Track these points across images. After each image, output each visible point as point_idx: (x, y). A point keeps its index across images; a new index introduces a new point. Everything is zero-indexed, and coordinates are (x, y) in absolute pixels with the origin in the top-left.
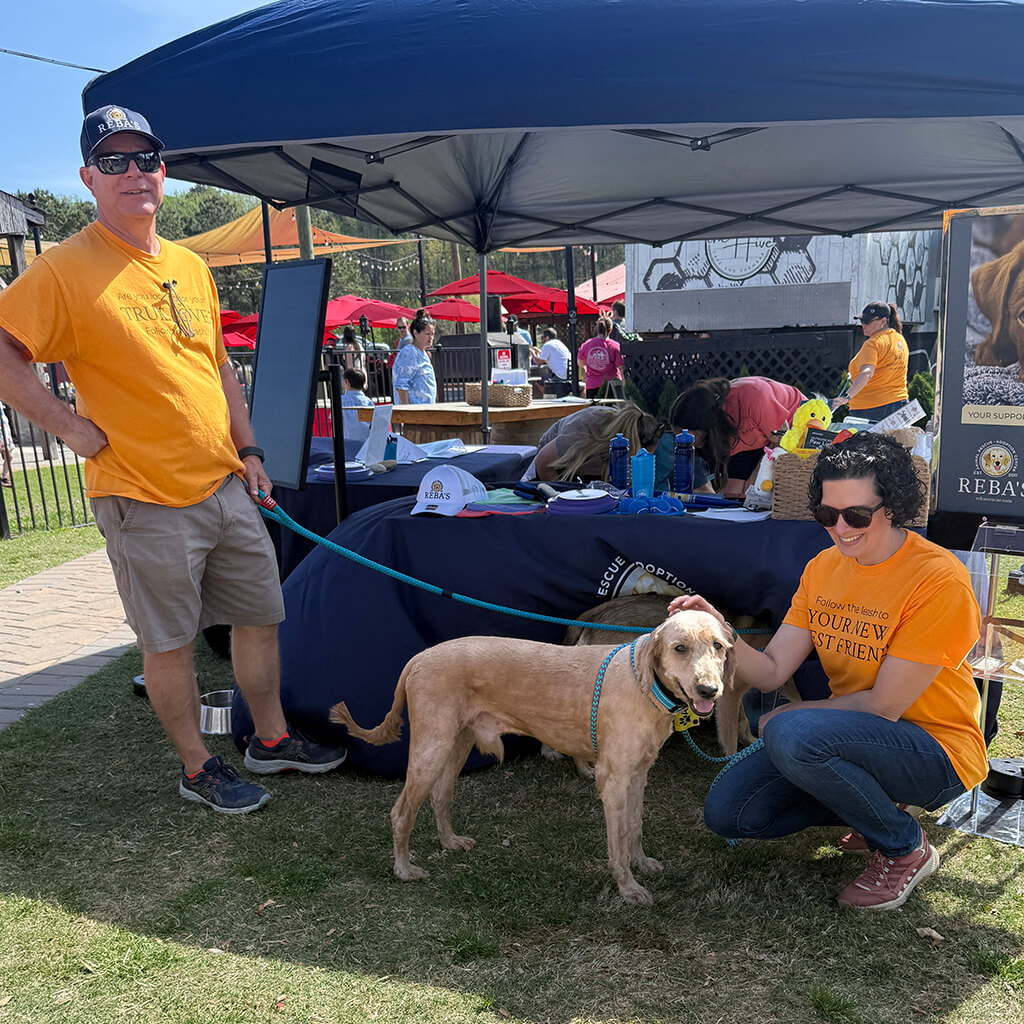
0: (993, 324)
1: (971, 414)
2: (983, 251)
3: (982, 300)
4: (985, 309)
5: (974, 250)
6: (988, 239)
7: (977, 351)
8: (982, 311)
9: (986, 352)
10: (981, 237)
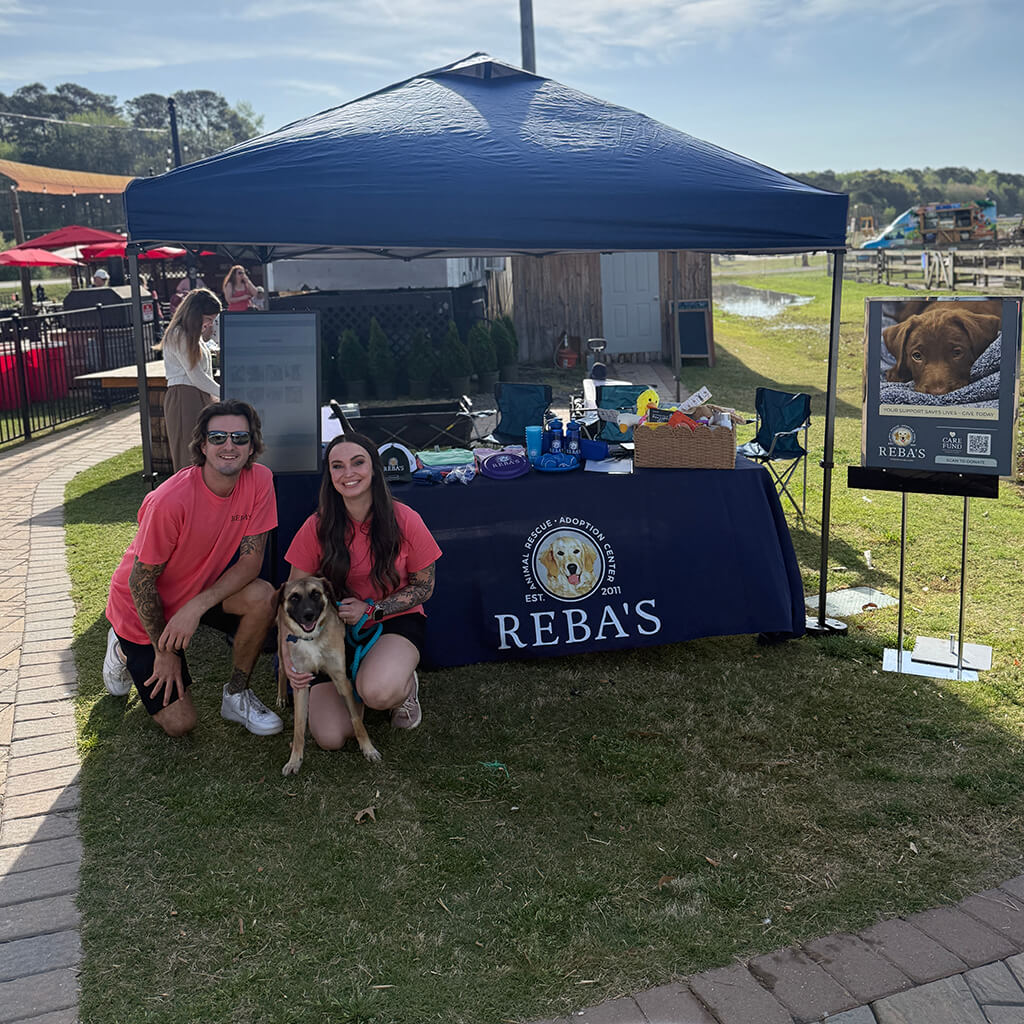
0: (897, 358)
1: (885, 410)
2: (888, 319)
3: (889, 345)
4: (892, 350)
5: (883, 318)
6: (893, 313)
7: (888, 374)
8: (890, 352)
9: (893, 374)
10: (888, 312)
